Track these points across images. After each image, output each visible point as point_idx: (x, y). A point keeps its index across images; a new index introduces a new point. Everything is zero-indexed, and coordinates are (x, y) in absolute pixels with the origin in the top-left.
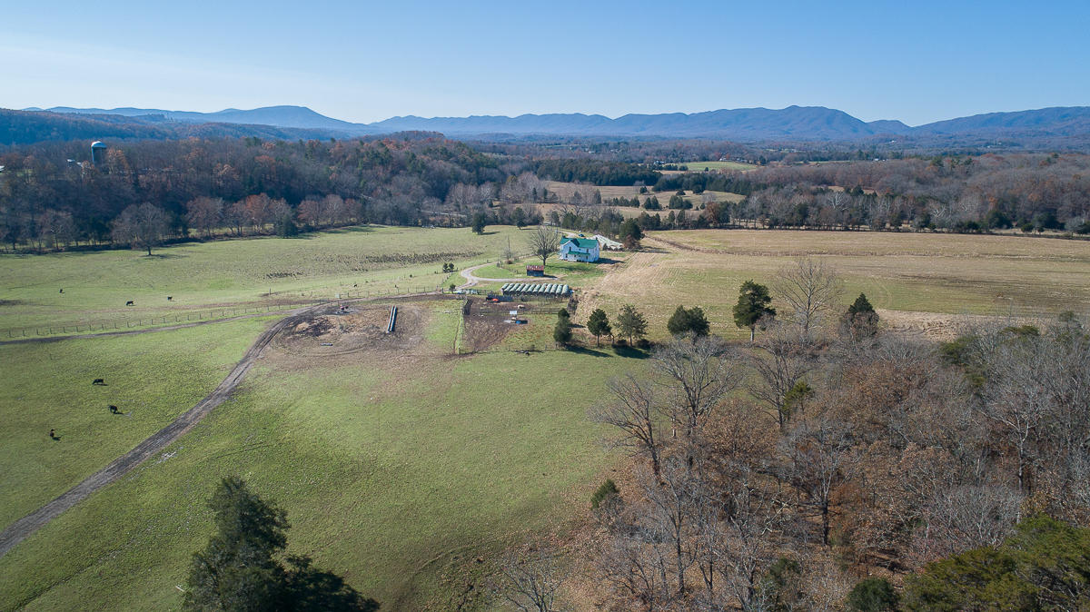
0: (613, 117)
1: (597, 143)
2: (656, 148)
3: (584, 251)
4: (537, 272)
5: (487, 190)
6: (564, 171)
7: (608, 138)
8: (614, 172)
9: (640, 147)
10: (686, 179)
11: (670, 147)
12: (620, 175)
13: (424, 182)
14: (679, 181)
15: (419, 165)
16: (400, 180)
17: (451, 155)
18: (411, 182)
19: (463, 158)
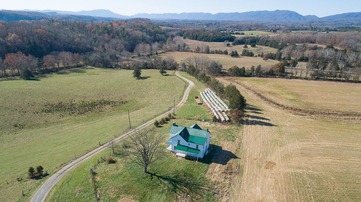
1: (208, 23)
3: (193, 146)
5: (156, 45)
6: (194, 35)
7: (212, 21)
9: (224, 25)
11: (236, 25)
12: (217, 37)
13: (126, 42)
14: (243, 41)
15: (125, 34)
16: (114, 41)
17: (144, 28)
18: (119, 42)
19: (149, 30)
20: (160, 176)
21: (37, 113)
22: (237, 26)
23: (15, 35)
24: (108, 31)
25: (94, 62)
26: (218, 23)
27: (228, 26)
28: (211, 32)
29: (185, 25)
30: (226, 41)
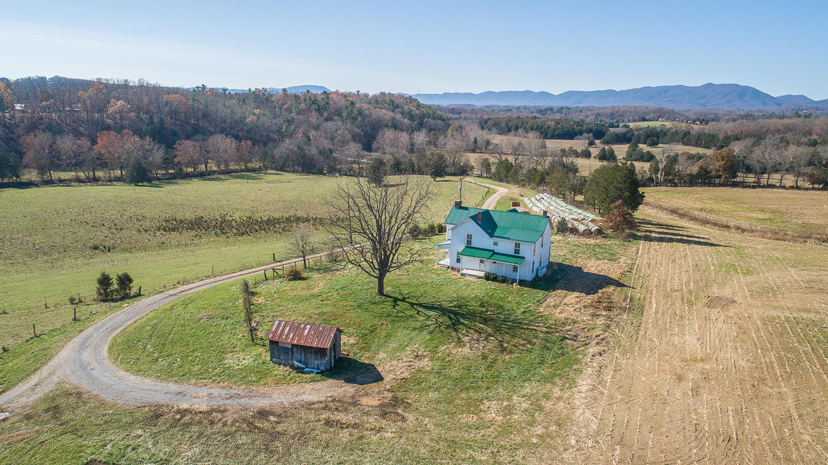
0: (556, 93)
1: (543, 109)
2: (596, 112)
5: (421, 137)
6: (510, 125)
8: (559, 126)
9: (581, 111)
10: (636, 133)
11: (608, 111)
12: (565, 129)
13: (355, 129)
14: (627, 136)
15: (356, 112)
16: (329, 126)
17: (397, 106)
18: (341, 128)
19: (409, 109)
20: (417, 302)
21: (146, 231)
22: (612, 114)
23: (123, 103)
24: (319, 106)
25: (283, 160)
26: (568, 108)
27: (589, 113)
28: (552, 120)
29: (490, 111)
30: (585, 135)
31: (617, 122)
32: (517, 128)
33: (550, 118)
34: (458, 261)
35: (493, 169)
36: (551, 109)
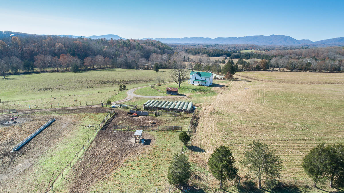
1: (208, 45)
2: (228, 46)
4: (173, 92)
6: (196, 52)
8: (214, 52)
9: (223, 46)
10: (242, 55)
11: (233, 46)
12: (216, 53)
13: (141, 53)
14: (239, 56)
15: (141, 47)
16: (132, 52)
17: (154, 45)
19: (159, 45)
20: (187, 88)
22: (235, 47)
23: (61, 44)
24: (127, 45)
25: (120, 64)
26: (218, 45)
27: (226, 47)
28: (212, 50)
29: (187, 46)
30: (224, 55)
31: (236, 50)
32: (199, 53)
33: (211, 49)
34: (193, 82)
35: (193, 67)
36: (211, 45)
